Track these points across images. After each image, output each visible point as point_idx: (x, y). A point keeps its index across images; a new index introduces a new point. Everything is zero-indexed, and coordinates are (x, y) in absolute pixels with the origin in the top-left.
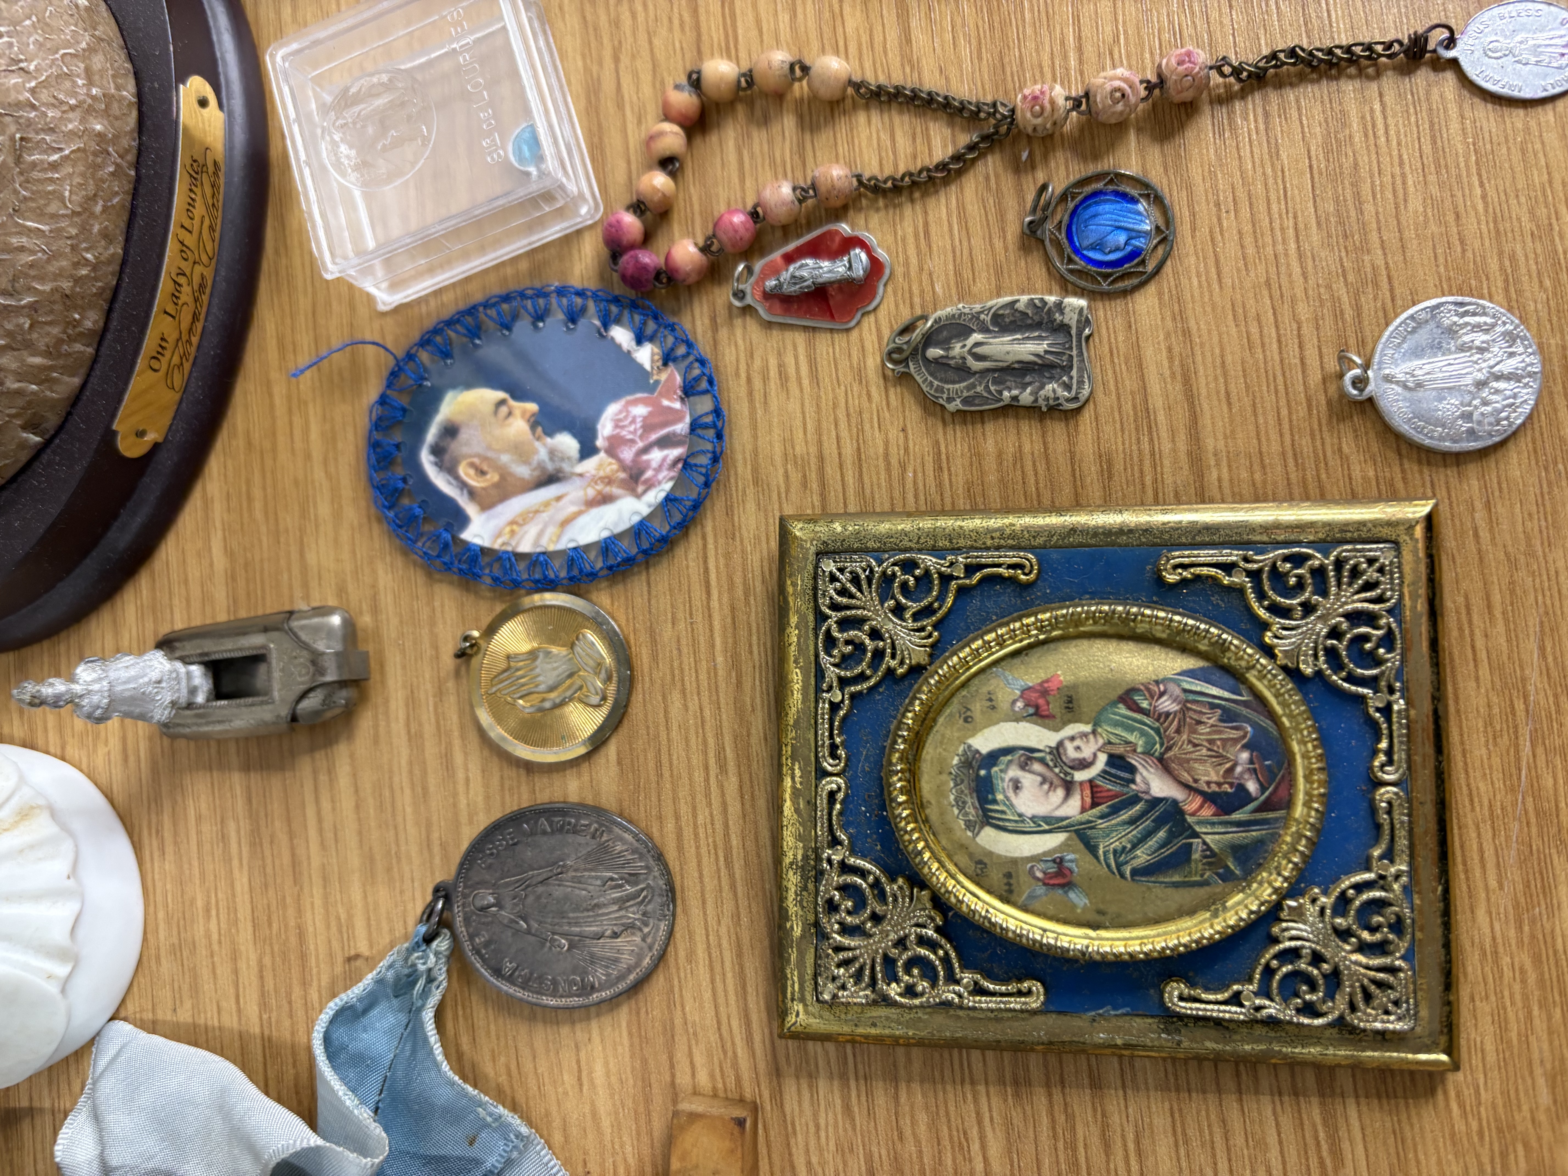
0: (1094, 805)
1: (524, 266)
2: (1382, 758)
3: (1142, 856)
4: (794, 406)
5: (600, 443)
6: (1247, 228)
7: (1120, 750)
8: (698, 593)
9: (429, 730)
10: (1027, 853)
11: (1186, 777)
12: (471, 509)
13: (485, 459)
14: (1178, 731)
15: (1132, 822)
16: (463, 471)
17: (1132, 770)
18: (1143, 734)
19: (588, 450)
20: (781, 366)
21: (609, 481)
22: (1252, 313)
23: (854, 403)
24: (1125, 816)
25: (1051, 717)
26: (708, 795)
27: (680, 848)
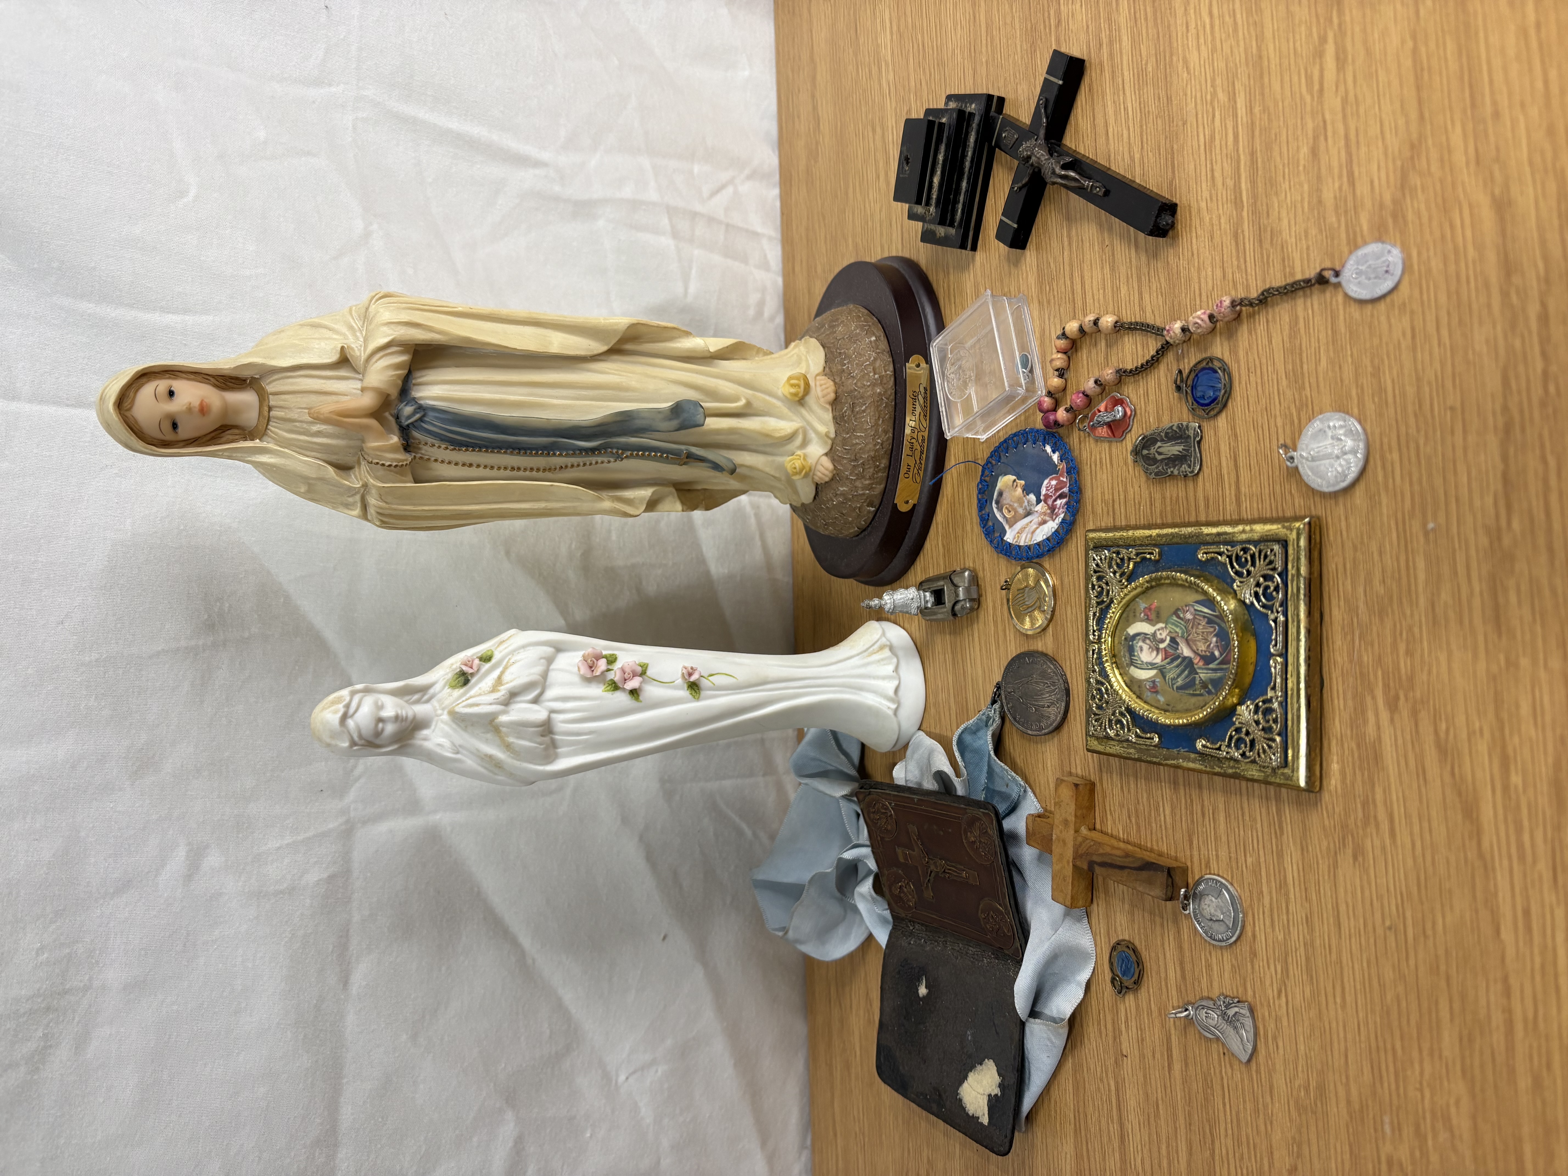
0: (1166, 658)
1: (1023, 418)
2: (1273, 643)
3: (1180, 682)
4: (1105, 477)
5: (1042, 497)
6: (1259, 381)
7: (1173, 635)
8: (1075, 562)
9: (999, 619)
10: (1143, 678)
11: (1195, 648)
12: (1007, 527)
13: (1010, 505)
14: (1192, 628)
15: (1177, 666)
16: (1005, 511)
17: (1178, 644)
18: (1181, 629)
19: (1038, 501)
20: (1101, 459)
21: (1045, 514)
22: (1260, 424)
23: (1124, 475)
24: (1175, 663)
25: (1151, 620)
26: (1079, 651)
27: (1071, 673)
